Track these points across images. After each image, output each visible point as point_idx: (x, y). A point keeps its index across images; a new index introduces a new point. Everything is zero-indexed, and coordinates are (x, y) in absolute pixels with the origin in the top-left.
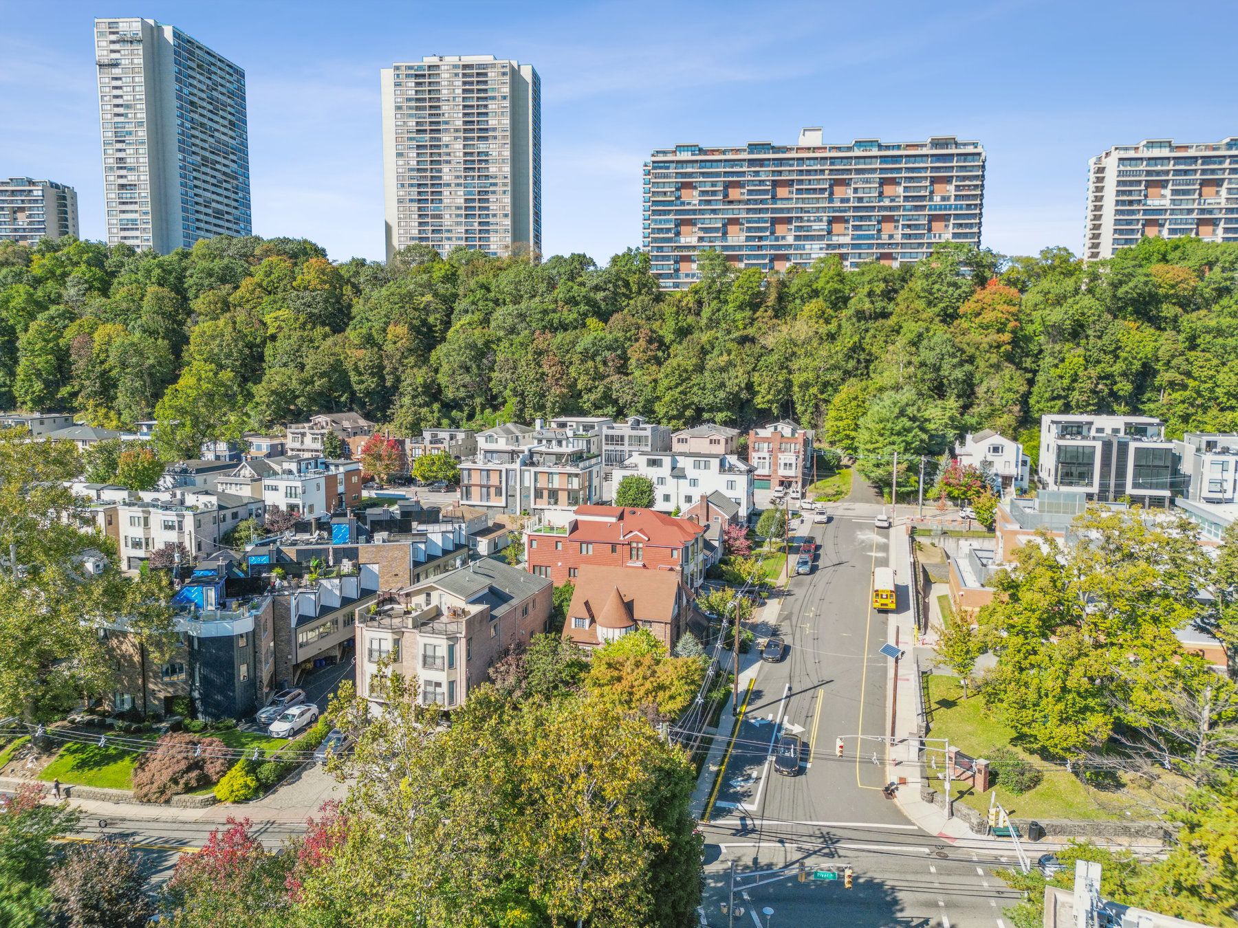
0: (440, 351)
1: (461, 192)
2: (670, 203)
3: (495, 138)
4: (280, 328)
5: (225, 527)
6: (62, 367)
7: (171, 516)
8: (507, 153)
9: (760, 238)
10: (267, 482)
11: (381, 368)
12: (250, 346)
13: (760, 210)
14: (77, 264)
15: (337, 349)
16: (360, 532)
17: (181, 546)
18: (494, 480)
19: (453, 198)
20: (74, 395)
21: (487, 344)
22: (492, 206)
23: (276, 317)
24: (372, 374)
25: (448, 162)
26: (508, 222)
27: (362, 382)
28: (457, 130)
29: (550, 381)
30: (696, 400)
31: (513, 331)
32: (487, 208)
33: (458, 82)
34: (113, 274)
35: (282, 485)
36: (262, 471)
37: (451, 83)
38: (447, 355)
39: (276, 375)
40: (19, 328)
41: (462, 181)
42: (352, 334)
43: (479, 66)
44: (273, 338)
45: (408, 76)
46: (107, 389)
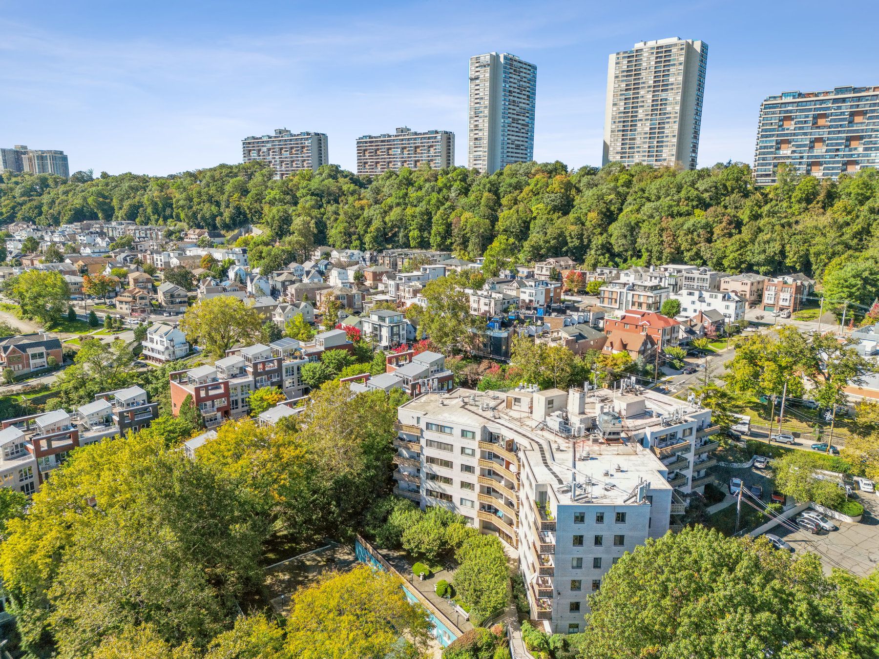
0: (612, 228)
1: (648, 123)
2: (774, 130)
3: (672, 89)
4: (538, 213)
5: (505, 306)
6: (448, 232)
7: (487, 301)
8: (679, 98)
9: (838, 150)
10: (522, 290)
11: (582, 235)
12: (524, 222)
13: (839, 132)
14: (456, 181)
15: (562, 226)
16: (547, 312)
17: (489, 312)
18: (614, 296)
19: (643, 127)
20: (452, 243)
21: (637, 224)
22: (666, 131)
23: (538, 207)
24: (578, 239)
25: (643, 106)
26: (675, 140)
27: (572, 242)
28: (649, 87)
29: (666, 245)
30: (748, 259)
31: (652, 216)
32: (663, 133)
33: (653, 58)
34: (470, 185)
35: (528, 291)
36: (522, 285)
37: (649, 59)
38: (616, 229)
39: (535, 237)
40: (433, 213)
41: (649, 117)
42: (572, 216)
43: (667, 46)
44: (535, 218)
45: (624, 58)
46: (465, 243)
